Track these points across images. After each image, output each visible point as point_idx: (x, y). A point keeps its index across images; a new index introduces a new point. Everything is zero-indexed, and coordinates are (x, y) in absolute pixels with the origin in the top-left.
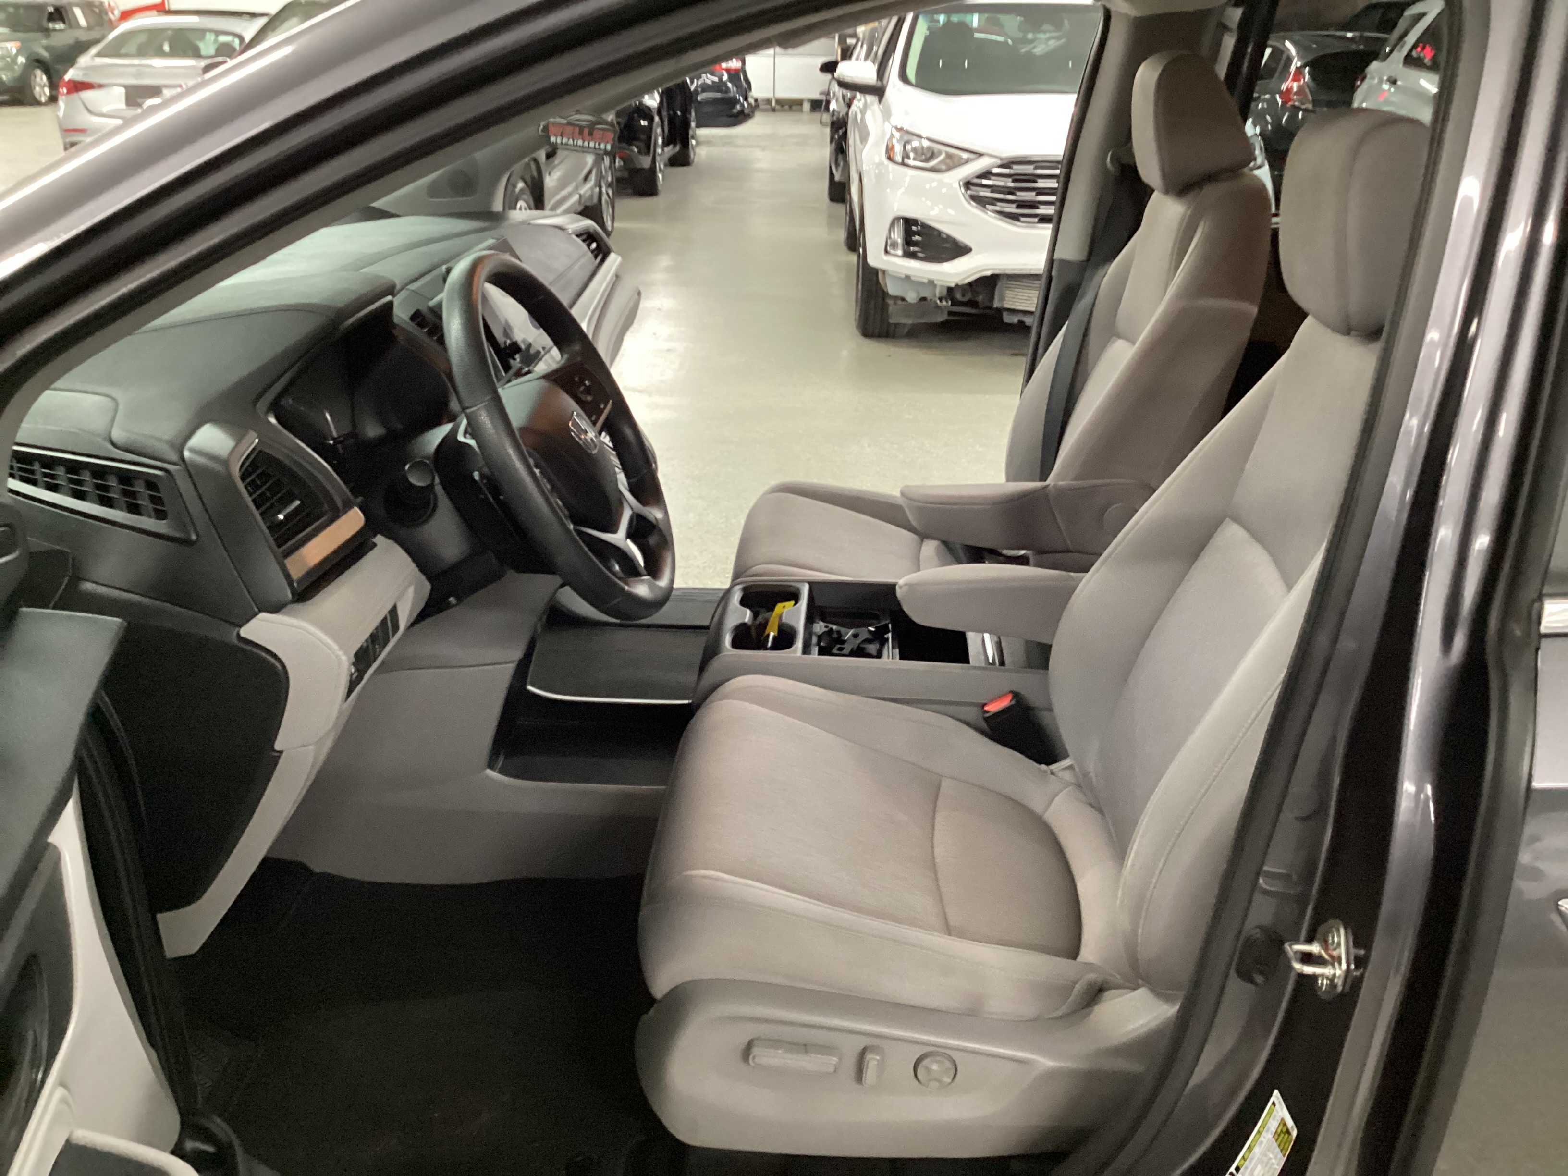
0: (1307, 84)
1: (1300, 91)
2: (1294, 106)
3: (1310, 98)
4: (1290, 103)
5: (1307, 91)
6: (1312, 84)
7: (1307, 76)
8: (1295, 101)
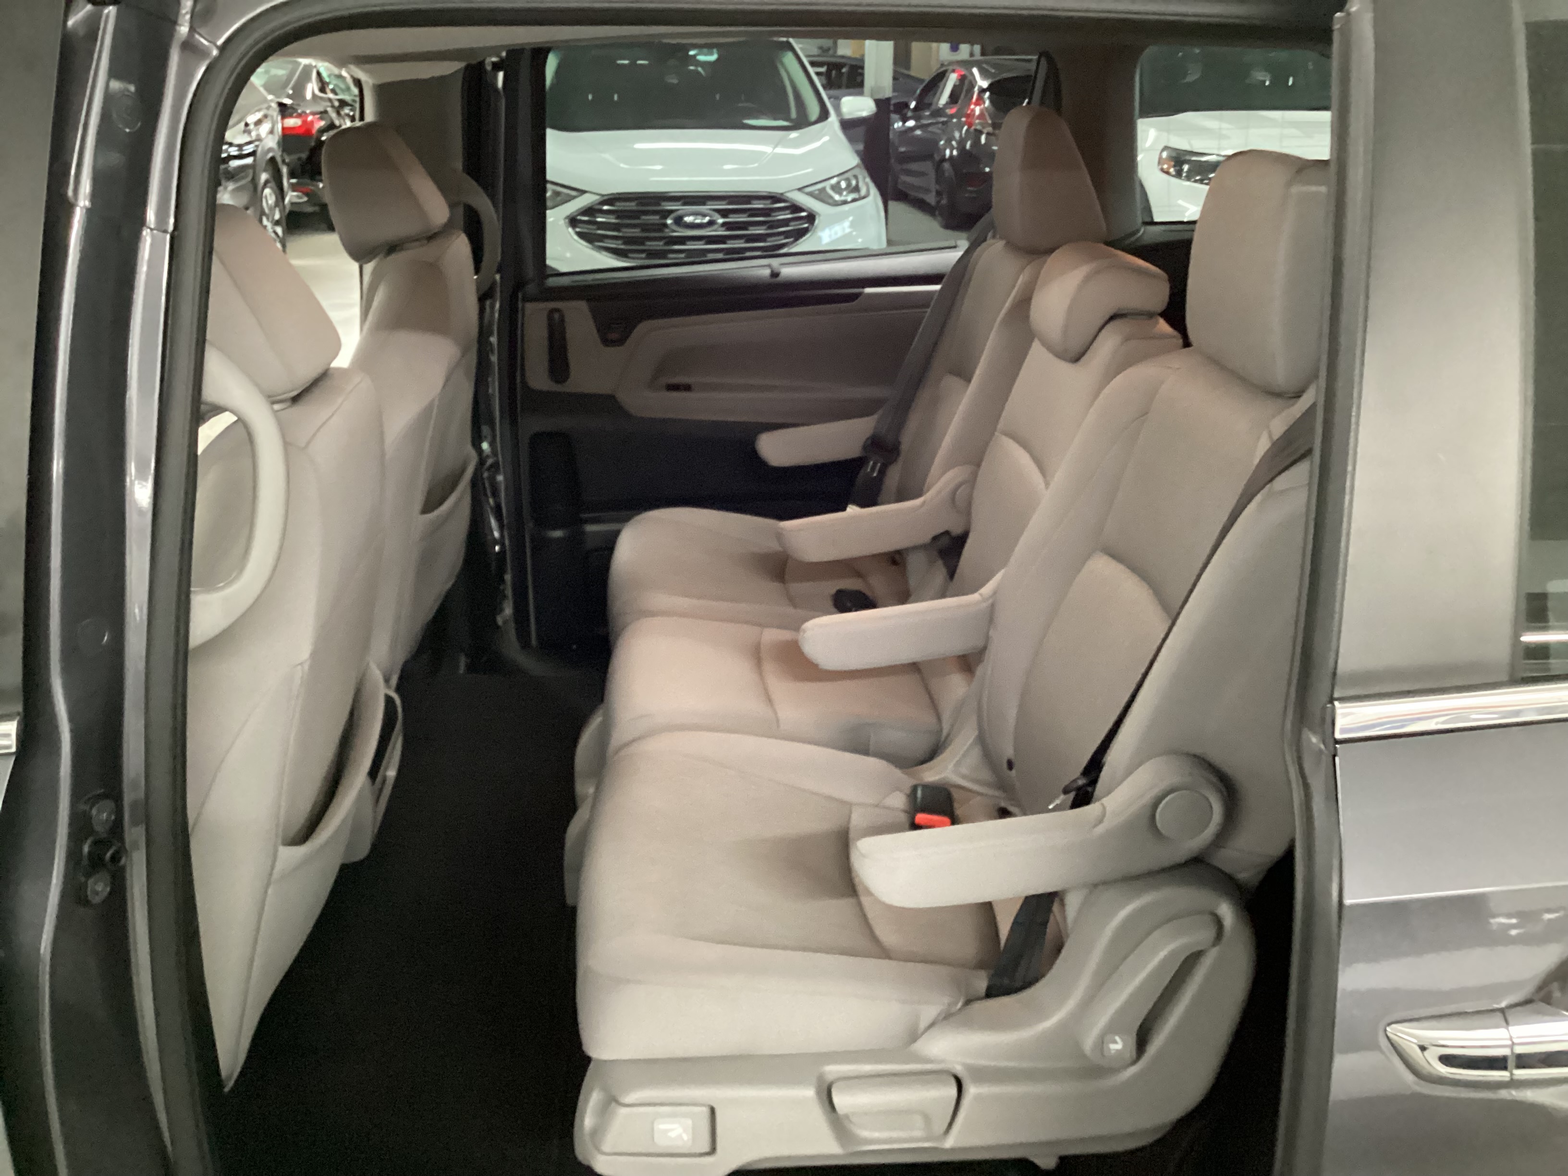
0: (986, 109)
1: (982, 116)
2: (976, 130)
3: (990, 122)
4: (973, 128)
5: (986, 114)
6: (992, 109)
7: (987, 103)
8: (976, 125)
